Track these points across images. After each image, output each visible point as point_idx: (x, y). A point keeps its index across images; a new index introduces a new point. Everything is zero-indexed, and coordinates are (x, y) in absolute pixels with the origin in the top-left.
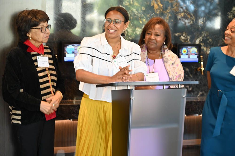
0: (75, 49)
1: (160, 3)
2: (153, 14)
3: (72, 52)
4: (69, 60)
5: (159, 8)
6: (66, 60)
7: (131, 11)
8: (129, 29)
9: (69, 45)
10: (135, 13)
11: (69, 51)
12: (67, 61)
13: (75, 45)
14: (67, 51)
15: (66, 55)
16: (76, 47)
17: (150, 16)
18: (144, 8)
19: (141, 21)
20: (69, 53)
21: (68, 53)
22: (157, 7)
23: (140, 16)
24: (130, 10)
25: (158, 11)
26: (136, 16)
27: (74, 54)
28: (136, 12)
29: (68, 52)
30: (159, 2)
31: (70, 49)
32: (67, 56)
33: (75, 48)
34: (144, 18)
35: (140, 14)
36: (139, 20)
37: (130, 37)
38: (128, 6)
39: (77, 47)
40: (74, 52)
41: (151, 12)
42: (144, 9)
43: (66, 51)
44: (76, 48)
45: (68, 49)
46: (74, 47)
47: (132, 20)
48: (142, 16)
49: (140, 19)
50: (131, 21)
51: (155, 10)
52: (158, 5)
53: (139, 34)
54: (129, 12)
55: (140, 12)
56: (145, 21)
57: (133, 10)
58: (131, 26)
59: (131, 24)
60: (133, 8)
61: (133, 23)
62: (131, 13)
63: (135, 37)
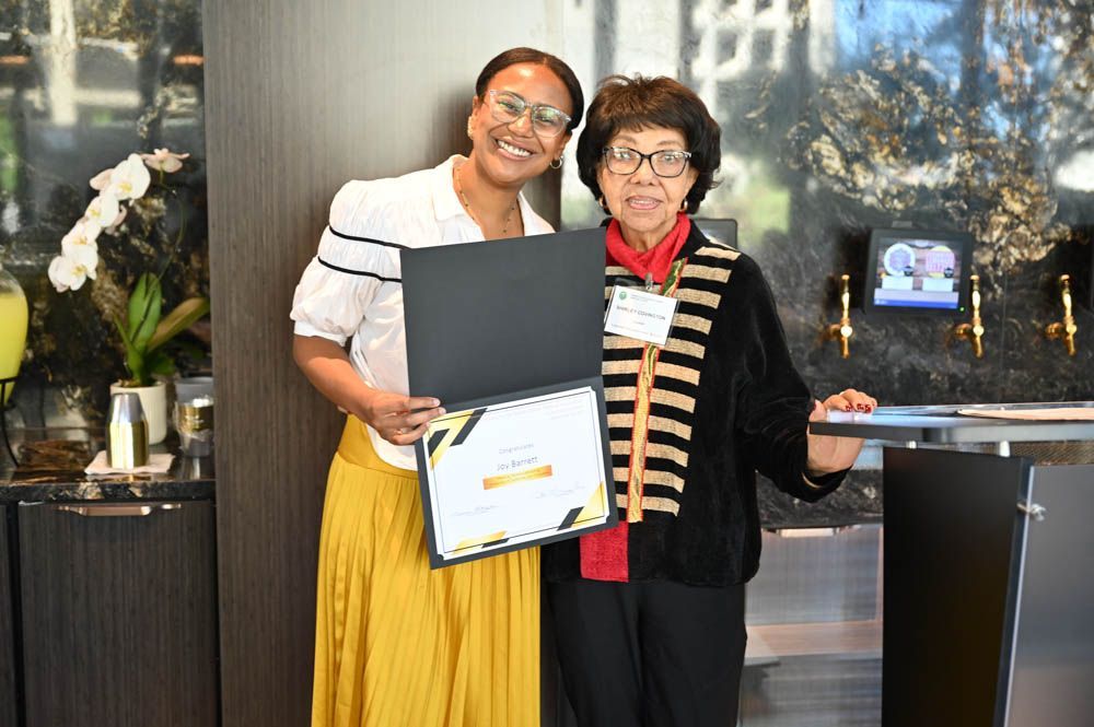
1: (1022, 60)
2: (993, 106)
5: (1019, 82)
7: (903, 95)
10: (921, 104)
17: (983, 112)
18: (956, 83)
19: (944, 133)
22: (1010, 76)
23: (938, 116)
24: (900, 90)
25: (1014, 93)
26: (924, 113)
28: (923, 101)
30: (1021, 56)
34: (957, 125)
35: (941, 107)
36: (936, 130)
37: (896, 201)
38: (890, 72)
41: (984, 97)
42: (960, 86)
47: (905, 131)
48: (947, 115)
49: (938, 126)
50: (903, 135)
51: (1003, 88)
52: (1014, 68)
53: (936, 188)
54: (894, 101)
55: (938, 98)
56: (961, 134)
57: (913, 92)
58: (902, 156)
59: (904, 149)
60: (911, 83)
61: (909, 143)
62: (903, 104)
63: (918, 200)
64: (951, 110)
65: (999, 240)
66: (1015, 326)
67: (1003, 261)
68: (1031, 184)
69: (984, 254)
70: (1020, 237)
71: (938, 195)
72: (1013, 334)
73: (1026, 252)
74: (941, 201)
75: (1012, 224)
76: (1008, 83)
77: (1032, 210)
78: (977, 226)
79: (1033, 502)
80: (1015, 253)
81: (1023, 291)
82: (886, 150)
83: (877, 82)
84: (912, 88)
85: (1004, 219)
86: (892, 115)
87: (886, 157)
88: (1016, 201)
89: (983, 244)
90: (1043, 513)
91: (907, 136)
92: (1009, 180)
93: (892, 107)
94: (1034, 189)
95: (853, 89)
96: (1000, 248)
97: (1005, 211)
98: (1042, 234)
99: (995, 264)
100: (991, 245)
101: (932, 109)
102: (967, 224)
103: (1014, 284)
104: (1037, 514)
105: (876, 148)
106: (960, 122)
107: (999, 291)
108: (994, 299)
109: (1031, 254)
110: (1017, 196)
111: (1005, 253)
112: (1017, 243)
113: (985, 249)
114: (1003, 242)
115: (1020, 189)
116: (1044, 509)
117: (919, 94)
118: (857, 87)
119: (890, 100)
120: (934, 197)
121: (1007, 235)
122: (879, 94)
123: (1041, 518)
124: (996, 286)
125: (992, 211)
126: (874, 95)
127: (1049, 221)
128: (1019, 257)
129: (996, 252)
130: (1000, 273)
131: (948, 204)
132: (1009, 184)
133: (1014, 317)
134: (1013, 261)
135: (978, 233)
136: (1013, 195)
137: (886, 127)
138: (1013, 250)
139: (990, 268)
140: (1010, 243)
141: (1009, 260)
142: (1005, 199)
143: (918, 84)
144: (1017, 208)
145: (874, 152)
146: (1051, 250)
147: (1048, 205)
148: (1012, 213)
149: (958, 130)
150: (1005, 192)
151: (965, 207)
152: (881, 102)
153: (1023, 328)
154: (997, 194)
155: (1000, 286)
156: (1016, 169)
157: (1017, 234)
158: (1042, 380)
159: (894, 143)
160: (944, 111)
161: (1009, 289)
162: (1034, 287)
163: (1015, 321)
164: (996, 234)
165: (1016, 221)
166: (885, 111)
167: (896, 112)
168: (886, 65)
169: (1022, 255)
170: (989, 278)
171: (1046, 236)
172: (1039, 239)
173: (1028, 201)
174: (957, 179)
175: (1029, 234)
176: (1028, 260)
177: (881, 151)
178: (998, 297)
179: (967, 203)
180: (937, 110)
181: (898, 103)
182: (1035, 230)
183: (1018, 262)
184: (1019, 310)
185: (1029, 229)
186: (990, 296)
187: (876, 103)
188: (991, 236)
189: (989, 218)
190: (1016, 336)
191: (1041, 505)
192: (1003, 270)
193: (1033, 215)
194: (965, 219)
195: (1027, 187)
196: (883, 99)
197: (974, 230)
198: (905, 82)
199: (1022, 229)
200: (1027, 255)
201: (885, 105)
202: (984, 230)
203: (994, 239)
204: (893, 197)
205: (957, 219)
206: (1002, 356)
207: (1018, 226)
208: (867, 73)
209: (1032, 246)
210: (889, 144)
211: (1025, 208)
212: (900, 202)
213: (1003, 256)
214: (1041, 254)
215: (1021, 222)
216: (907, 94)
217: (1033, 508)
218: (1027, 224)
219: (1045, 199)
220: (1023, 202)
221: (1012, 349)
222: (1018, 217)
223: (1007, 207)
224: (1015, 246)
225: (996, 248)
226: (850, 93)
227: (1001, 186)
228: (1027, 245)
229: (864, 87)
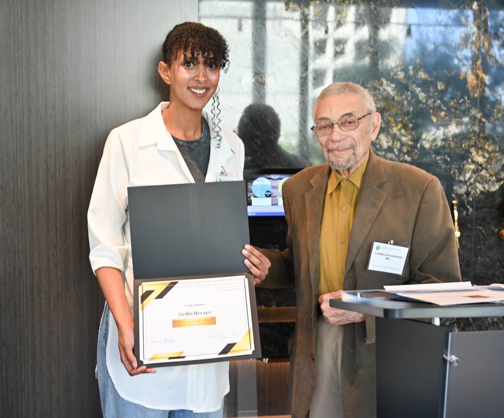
0: (273, 187)
1: (482, 71)
2: (464, 99)
3: (267, 193)
4: (257, 213)
5: (480, 85)
6: (251, 213)
7: (409, 93)
8: (404, 136)
9: (259, 177)
10: (420, 98)
11: (258, 192)
12: (253, 215)
13: (273, 176)
14: (253, 190)
15: (251, 200)
16: (275, 181)
17: (458, 103)
18: (441, 86)
19: (434, 116)
20: (258, 196)
21: (255, 197)
22: (475, 81)
23: (431, 105)
24: (408, 90)
25: (478, 91)
26: (423, 103)
27: (270, 199)
28: (421, 96)
29: (256, 195)
30: (480, 68)
31: (262, 186)
32: (253, 204)
33: (274, 185)
34: (443, 110)
35: (433, 100)
36: (430, 113)
37: (406, 156)
38: (401, 79)
39: (278, 180)
40: (269, 193)
41: (459, 94)
42: (443, 87)
43: (251, 191)
44: (275, 183)
45: (257, 186)
46: (272, 181)
47: (411, 114)
48: (436, 104)
49: (431, 111)
50: (410, 116)
51: (470, 88)
52: (477, 76)
53: (430, 148)
54: (404, 97)
55: (431, 94)
56: (445, 115)
57: (416, 91)
58: (410, 130)
59: (411, 125)
60: (414, 86)
61: (414, 121)
62: (409, 98)
63: (419, 156)
64: (439, 102)
65: (469, 179)
66: (481, 231)
67: (472, 192)
68: (489, 146)
69: (461, 188)
70: (483, 177)
71: (432, 152)
72: (480, 236)
73: (486, 186)
74: (434, 156)
75: (477, 169)
76: (473, 85)
77: (489, 161)
78: (456, 171)
79: (451, 354)
80: (480, 187)
81: (486, 210)
82: (400, 126)
83: (393, 85)
84: (415, 89)
85: (473, 167)
86: (403, 105)
87: (400, 130)
88: (480, 156)
89: (460, 181)
90: (457, 361)
91: (413, 118)
92: (475, 143)
93: (403, 100)
94: (491, 148)
95: (379, 90)
96: (471, 184)
97: (473, 162)
98: (496, 175)
99: (468, 193)
100: (465, 182)
101: (427, 101)
102: (450, 170)
103: (480, 205)
104: (453, 361)
105: (393, 125)
106: (445, 108)
107: (471, 210)
108: (467, 214)
109: (489, 187)
110: (480, 152)
111: (473, 186)
112: (481, 181)
113: (461, 185)
114: (472, 180)
115: (482, 149)
116: (458, 359)
117: (419, 92)
118: (381, 89)
119: (401, 95)
120: (430, 153)
121: (474, 176)
122: (395, 92)
123: (456, 364)
124: (468, 207)
125: (465, 162)
126: (392, 93)
127: (500, 168)
128: (482, 189)
129: (468, 187)
130: (471, 199)
131: (438, 158)
132: (475, 145)
133: (480, 225)
134: (478, 192)
135: (457, 175)
136: (477, 152)
137: (399, 112)
138: (478, 185)
139: (465, 196)
140: (476, 181)
141: (476, 191)
142: (473, 154)
143: (418, 86)
144: (480, 160)
145: (392, 127)
146: (502, 185)
147: (499, 158)
148: (478, 163)
149: (443, 114)
150: (473, 150)
151: (449, 159)
152: (396, 98)
153: (486, 231)
154: (468, 151)
155: (471, 207)
156: (479, 136)
157: (481, 175)
158: (498, 263)
159: (404, 122)
160: (435, 102)
161: (477, 209)
162: (492, 207)
163: (480, 228)
164: (468, 175)
165: (480, 168)
166: (399, 103)
167: (406, 103)
168: (399, 75)
169: (484, 188)
170: (464, 202)
171: (499, 177)
172: (494, 178)
173: (487, 155)
174: (443, 143)
175: (488, 175)
176: (488, 191)
177: (397, 126)
178: (470, 213)
179: (449, 157)
180: (430, 102)
181: (407, 98)
182: (492, 173)
183: (482, 192)
184: (483, 221)
185: (488, 173)
186: (465, 213)
187: (393, 98)
188: (465, 177)
189: (463, 165)
190: (481, 237)
191: (457, 356)
192: (472, 197)
193: (491, 164)
194: (449, 166)
195: (486, 147)
196: (397, 96)
197: (454, 173)
198: (410, 85)
199: (483, 172)
200: (487, 188)
201: (398, 99)
202: (460, 173)
203: (467, 179)
204: (405, 154)
205: (443, 167)
206: (473, 249)
207: (481, 170)
208: (387, 80)
209: (490, 183)
210: (401, 122)
211: (485, 160)
212: (409, 156)
213: (472, 189)
214: (495, 188)
215: (483, 168)
216: (412, 92)
217: (452, 358)
218: (486, 169)
219: (498, 154)
220: (484, 156)
221: (479, 245)
222: (481, 165)
223: (474, 160)
224: (479, 183)
225: (468, 184)
226: (377, 92)
227: (470, 146)
228: (487, 182)
229: (386, 88)
